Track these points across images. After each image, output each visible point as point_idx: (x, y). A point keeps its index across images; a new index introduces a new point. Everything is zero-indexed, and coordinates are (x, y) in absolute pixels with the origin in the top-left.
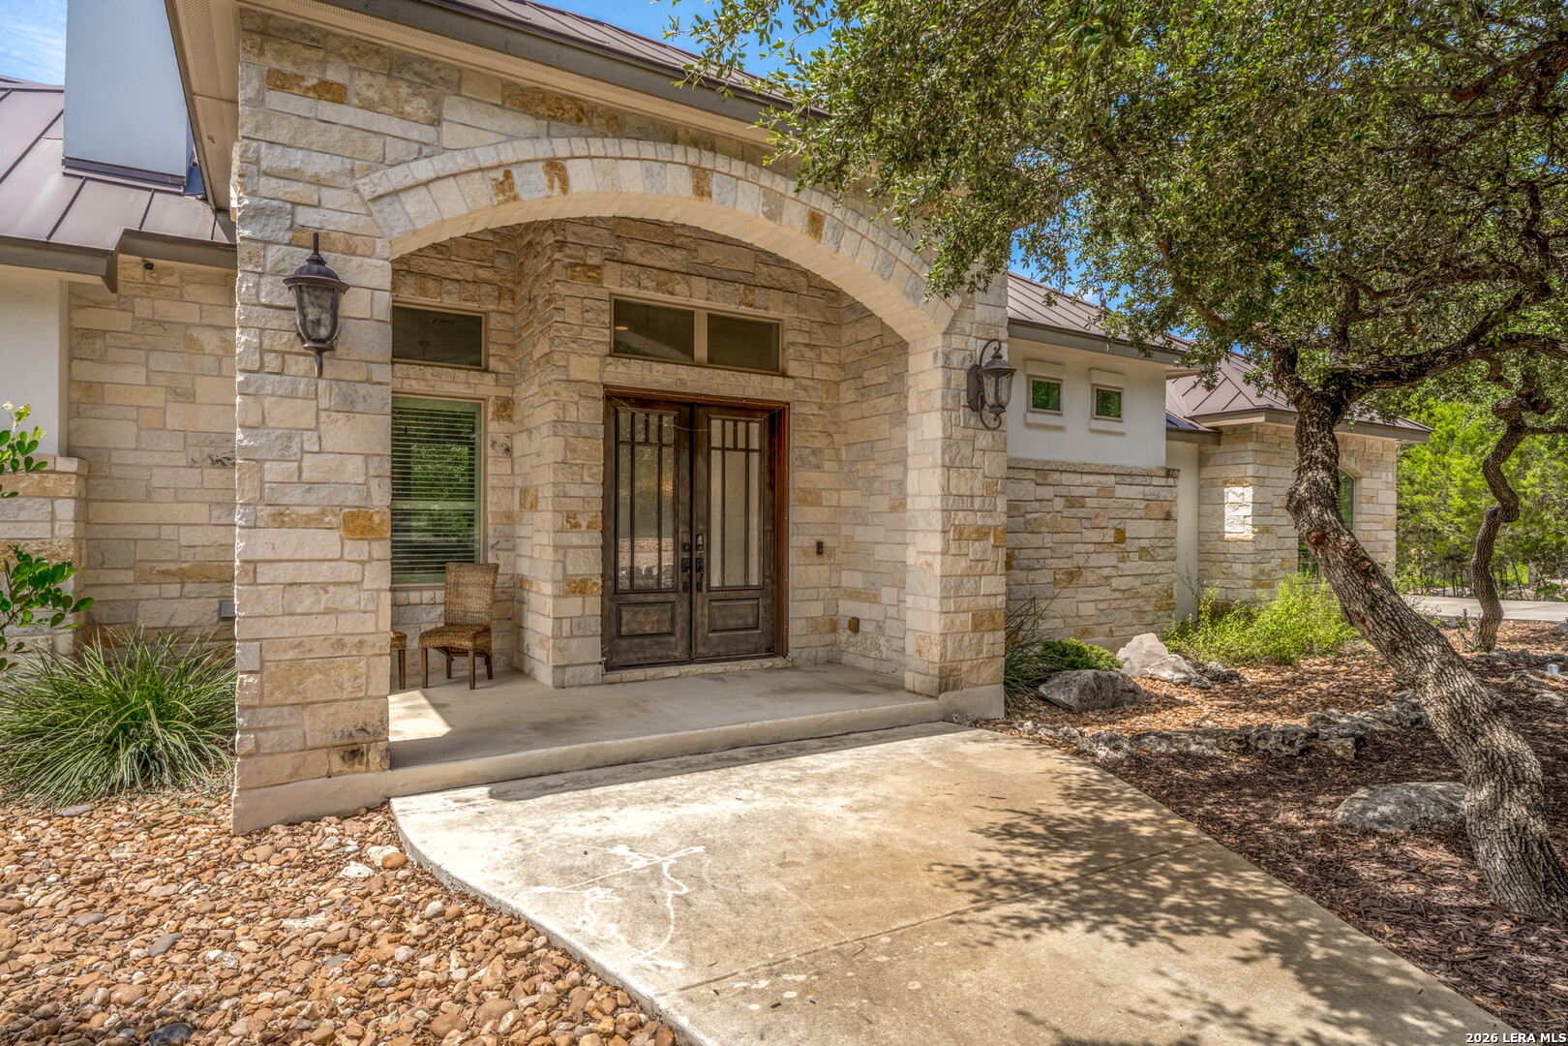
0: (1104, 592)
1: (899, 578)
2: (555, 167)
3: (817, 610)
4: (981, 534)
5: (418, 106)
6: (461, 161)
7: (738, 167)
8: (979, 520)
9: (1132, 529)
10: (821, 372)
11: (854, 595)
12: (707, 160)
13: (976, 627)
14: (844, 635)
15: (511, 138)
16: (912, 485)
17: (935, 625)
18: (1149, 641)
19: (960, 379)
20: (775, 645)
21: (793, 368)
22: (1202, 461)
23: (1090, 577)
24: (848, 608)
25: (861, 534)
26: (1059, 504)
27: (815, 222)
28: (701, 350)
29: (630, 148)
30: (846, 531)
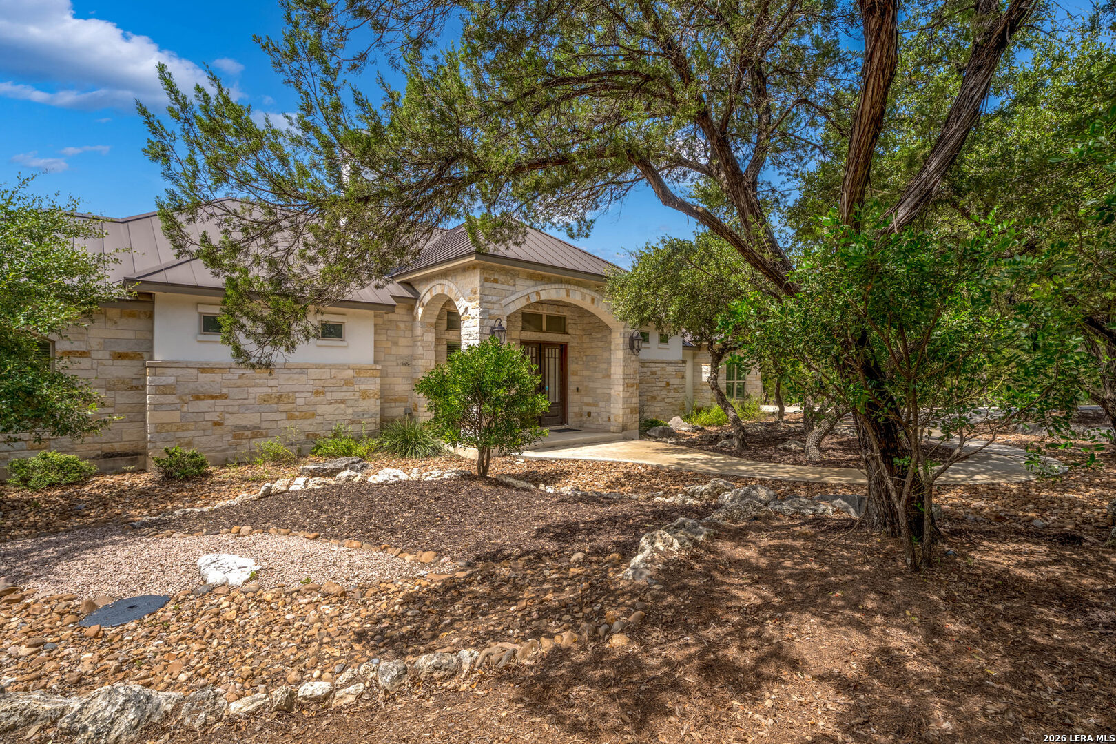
0: (662, 404)
1: (608, 399)
2: (538, 293)
3: (576, 410)
4: (633, 385)
5: (511, 282)
6: (521, 295)
7: (576, 288)
8: (632, 381)
9: (672, 381)
10: (578, 332)
11: (588, 404)
12: (569, 287)
13: (632, 412)
14: (585, 418)
15: (529, 287)
16: (613, 370)
17: (621, 412)
18: (677, 419)
19: (627, 340)
20: (564, 420)
21: (570, 331)
22: (694, 356)
23: (658, 399)
24: (586, 409)
25: (591, 385)
26: (649, 374)
27: (593, 300)
28: (544, 327)
29: (553, 286)
30: (586, 384)
